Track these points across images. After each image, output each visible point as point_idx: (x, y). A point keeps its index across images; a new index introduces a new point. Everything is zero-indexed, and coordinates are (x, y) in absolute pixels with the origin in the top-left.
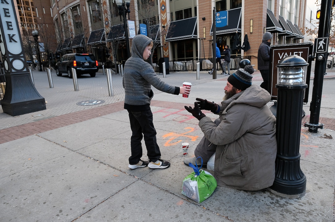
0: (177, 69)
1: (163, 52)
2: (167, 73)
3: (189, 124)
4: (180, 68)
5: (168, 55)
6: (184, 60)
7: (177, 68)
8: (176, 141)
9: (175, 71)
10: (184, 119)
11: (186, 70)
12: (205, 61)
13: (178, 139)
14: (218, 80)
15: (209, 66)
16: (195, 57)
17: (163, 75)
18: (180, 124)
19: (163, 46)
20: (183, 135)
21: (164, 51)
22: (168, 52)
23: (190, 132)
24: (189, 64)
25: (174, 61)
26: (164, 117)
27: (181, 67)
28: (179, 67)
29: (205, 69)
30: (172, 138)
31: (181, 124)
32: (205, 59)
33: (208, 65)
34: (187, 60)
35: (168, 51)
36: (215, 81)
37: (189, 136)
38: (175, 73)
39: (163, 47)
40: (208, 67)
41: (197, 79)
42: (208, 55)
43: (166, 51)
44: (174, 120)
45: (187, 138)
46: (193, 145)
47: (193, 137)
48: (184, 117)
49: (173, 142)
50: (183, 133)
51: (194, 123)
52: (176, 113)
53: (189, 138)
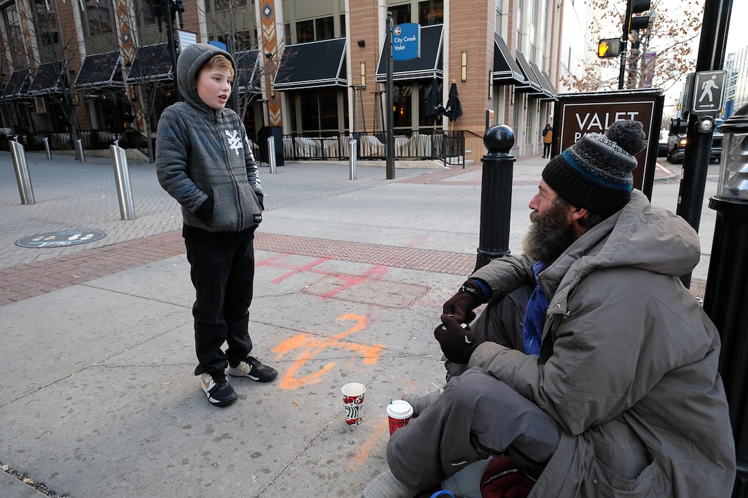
0: (303, 155)
1: (269, 115)
2: (280, 161)
3: (349, 304)
4: (309, 152)
5: (281, 122)
6: (317, 135)
7: (301, 151)
8: (316, 366)
9: (297, 159)
10: (333, 288)
11: (324, 158)
12: (366, 139)
13: (323, 360)
14: (396, 182)
15: (375, 151)
16: (341, 129)
17: (269, 166)
18: (324, 305)
19: (267, 101)
20: (335, 344)
21: (271, 113)
22: (281, 114)
23: (355, 330)
24: (330, 144)
25: (294, 135)
26: (277, 281)
27: (312, 150)
28: (305, 149)
29: (366, 155)
30: (304, 354)
31: (326, 303)
32: (366, 133)
33: (373, 148)
34: (326, 135)
35: (279, 112)
36: (391, 184)
37: (354, 346)
38: (297, 163)
39: (269, 103)
40: (373, 153)
41: (351, 179)
42: (373, 124)
43: (275, 112)
44: (304, 292)
45: (350, 354)
46: (370, 379)
47: (368, 348)
48: (332, 280)
49: (309, 372)
50: (334, 336)
51: (362, 299)
52: (309, 268)
53: (355, 354)
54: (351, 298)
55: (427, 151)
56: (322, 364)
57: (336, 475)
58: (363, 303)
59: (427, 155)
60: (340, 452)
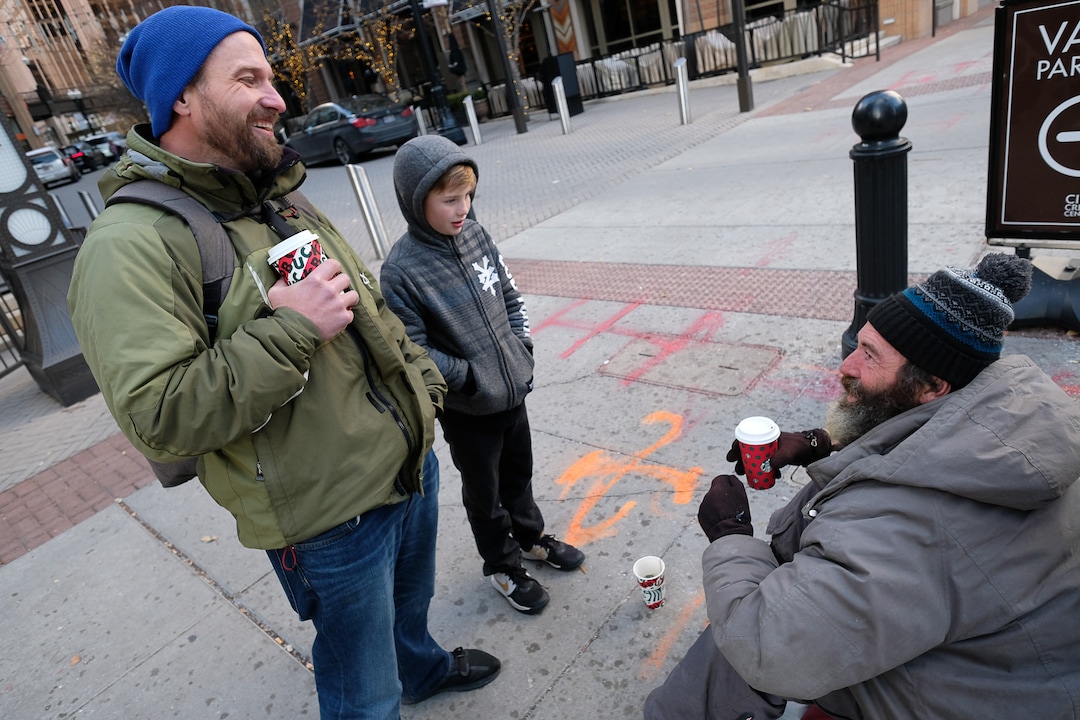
0: (610, 87)
1: (554, 28)
2: (575, 108)
3: (661, 391)
4: (618, 81)
5: (573, 38)
6: (628, 46)
7: (607, 82)
8: (609, 507)
9: (602, 95)
10: (642, 362)
11: (642, 86)
12: (706, 43)
13: (619, 497)
14: (760, 115)
15: (721, 59)
16: (666, 30)
17: (560, 119)
18: (627, 395)
19: (549, 9)
20: (637, 468)
21: (557, 24)
22: (572, 24)
23: (666, 442)
24: (649, 57)
25: (596, 55)
26: (567, 355)
27: (622, 77)
28: (613, 77)
29: (708, 69)
30: (595, 488)
31: (630, 391)
32: (704, 32)
33: (717, 55)
34: (642, 43)
35: (568, 21)
36: (750, 122)
37: (662, 471)
38: (604, 102)
39: (552, 11)
40: (718, 63)
41: (682, 123)
42: (715, 9)
43: (562, 22)
44: (602, 372)
45: (656, 486)
46: (680, 530)
47: (681, 474)
48: (641, 346)
49: (601, 518)
50: (637, 453)
51: (680, 382)
52: (609, 326)
53: (664, 485)
54: (665, 380)
55: (809, 41)
56: (618, 503)
57: (625, 684)
58: (681, 388)
59: (810, 49)
60: (630, 650)
